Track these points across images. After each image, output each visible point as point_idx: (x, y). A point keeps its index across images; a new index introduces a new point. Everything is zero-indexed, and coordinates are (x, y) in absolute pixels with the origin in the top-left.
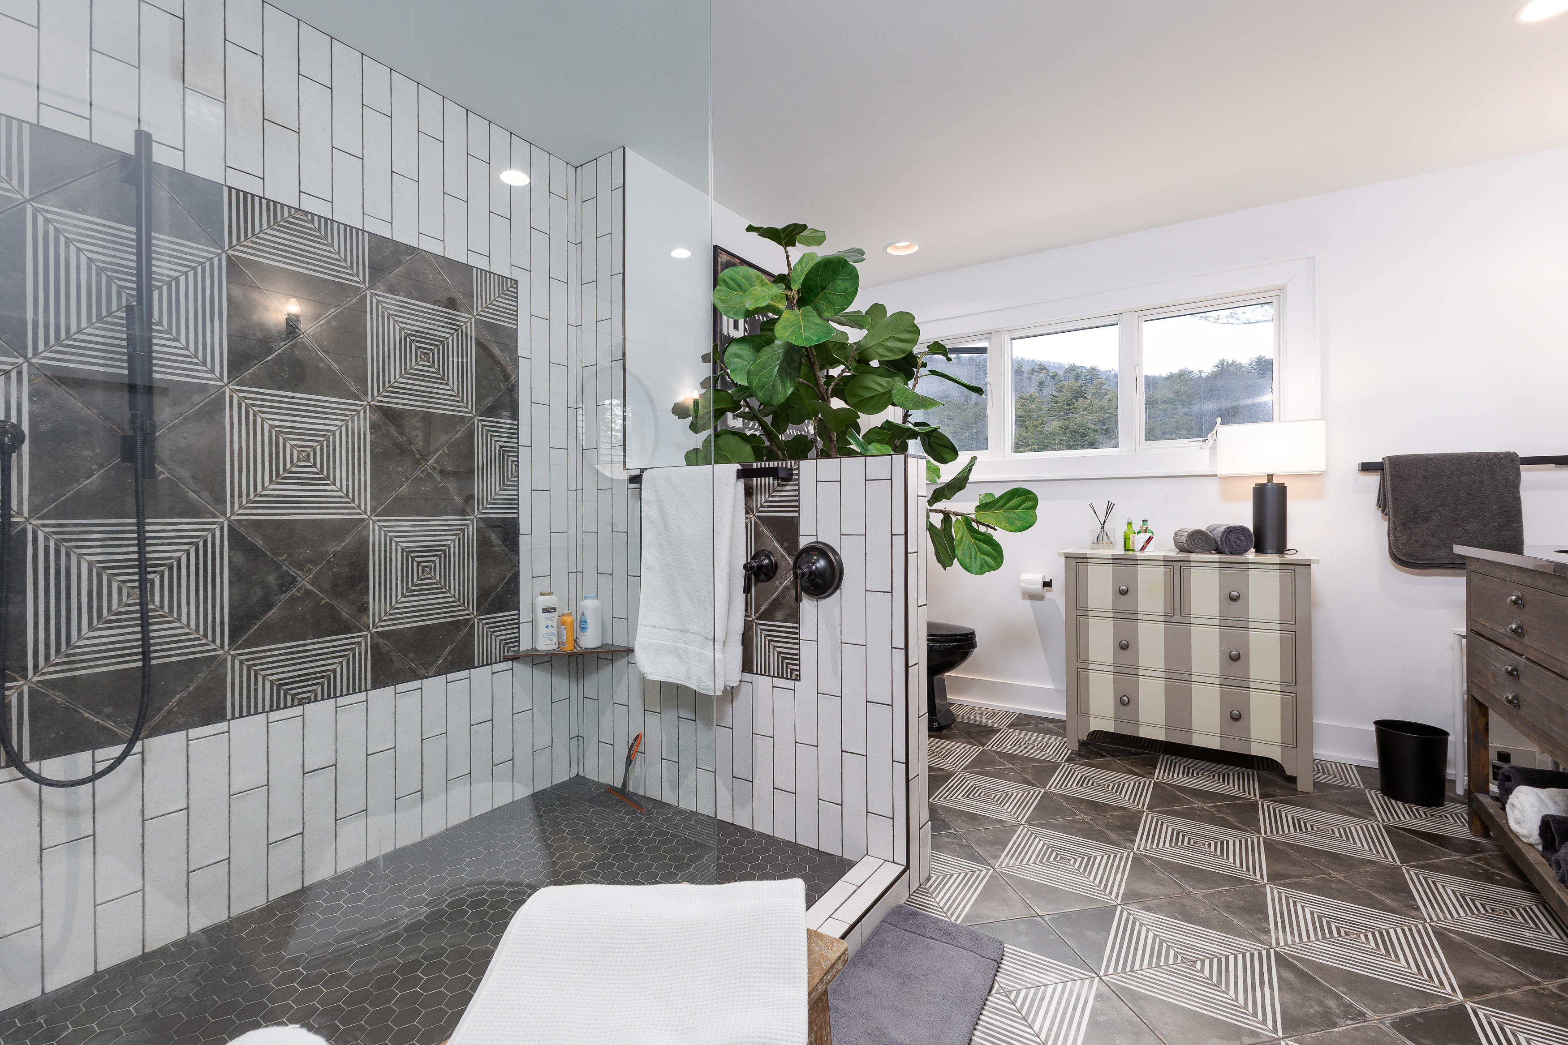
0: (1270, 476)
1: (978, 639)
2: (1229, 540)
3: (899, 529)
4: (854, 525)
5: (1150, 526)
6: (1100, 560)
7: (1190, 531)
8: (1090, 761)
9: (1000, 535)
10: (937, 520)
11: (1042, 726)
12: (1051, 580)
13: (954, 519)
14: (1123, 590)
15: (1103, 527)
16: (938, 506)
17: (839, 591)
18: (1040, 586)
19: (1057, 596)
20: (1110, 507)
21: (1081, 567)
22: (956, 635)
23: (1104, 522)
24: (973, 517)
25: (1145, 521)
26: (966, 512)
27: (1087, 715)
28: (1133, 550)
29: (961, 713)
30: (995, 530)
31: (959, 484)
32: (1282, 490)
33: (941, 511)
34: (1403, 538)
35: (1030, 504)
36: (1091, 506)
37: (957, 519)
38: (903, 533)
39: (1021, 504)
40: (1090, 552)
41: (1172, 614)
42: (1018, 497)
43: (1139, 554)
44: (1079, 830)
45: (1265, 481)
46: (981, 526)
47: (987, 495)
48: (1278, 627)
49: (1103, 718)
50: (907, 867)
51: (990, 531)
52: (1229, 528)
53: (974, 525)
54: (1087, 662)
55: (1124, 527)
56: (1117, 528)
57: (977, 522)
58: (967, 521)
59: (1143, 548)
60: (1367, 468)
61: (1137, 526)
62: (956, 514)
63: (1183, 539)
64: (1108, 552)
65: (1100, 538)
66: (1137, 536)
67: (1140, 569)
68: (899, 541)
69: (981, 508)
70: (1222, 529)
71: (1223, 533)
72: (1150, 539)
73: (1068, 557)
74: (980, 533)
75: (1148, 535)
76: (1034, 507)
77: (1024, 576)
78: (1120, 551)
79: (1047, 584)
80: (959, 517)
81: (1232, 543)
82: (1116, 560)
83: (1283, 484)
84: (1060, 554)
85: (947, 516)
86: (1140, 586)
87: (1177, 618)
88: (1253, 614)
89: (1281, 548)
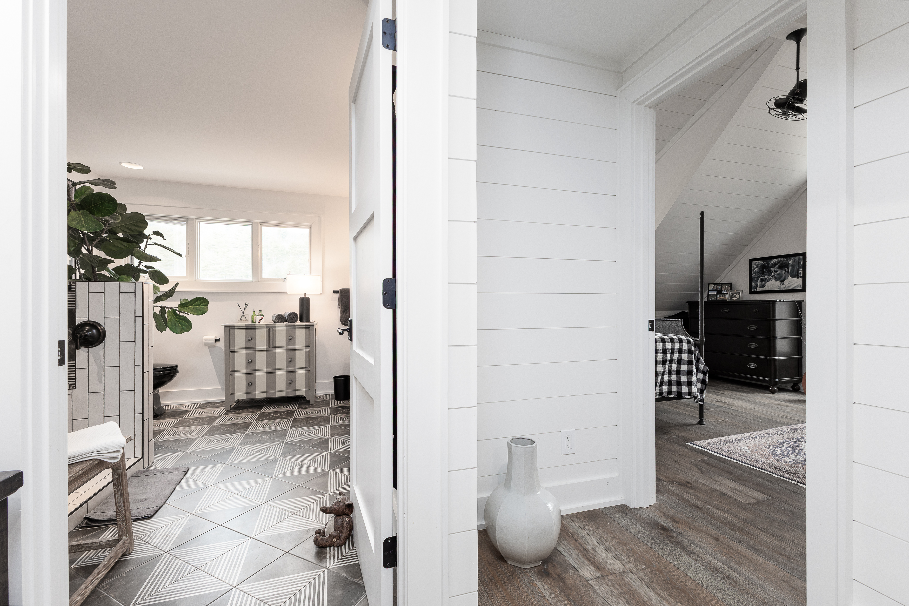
0: (305, 294)
1: (179, 369)
2: (290, 318)
3: (139, 313)
4: (114, 312)
5: (262, 313)
6: (240, 327)
7: (277, 315)
8: (235, 412)
9: (190, 317)
10: (157, 310)
11: (214, 405)
12: (219, 338)
13: (167, 310)
14: (249, 339)
15: (243, 314)
16: (158, 304)
17: (103, 343)
18: (214, 341)
19: (221, 344)
20: (246, 305)
21: (232, 331)
22: (167, 368)
23: (244, 311)
24: (177, 309)
25: (260, 311)
26: (173, 307)
27: (234, 394)
28: (255, 323)
29: (169, 408)
30: (188, 314)
31: (169, 294)
32: (308, 300)
33: (159, 306)
34: (343, 316)
35: (205, 303)
36: (238, 304)
37: (169, 310)
38: (142, 315)
39: (201, 304)
40: (236, 324)
41: (269, 347)
42: (199, 301)
43: (257, 324)
44: (225, 433)
45: (303, 296)
46: (181, 313)
47: (184, 299)
48: (304, 348)
49: (241, 393)
50: (142, 457)
51: (185, 315)
52: (290, 313)
53: (178, 312)
54: (234, 371)
55: (252, 314)
56: (249, 313)
57: (179, 311)
58: (174, 311)
59: (259, 322)
60: (335, 292)
61: (257, 313)
62: (168, 308)
63: (274, 318)
64: (244, 324)
65: (242, 319)
66: (257, 317)
67: (257, 330)
68: (139, 320)
69: (181, 305)
70: (288, 314)
71: (288, 315)
72: (262, 318)
73: (226, 327)
74: (181, 316)
75: (262, 316)
76: (207, 305)
77: (205, 337)
78: (250, 323)
79: (217, 340)
80: (170, 309)
81: (291, 319)
82: (247, 327)
83: (309, 297)
84: (222, 326)
85: (163, 308)
86: (257, 337)
87: (271, 349)
88: (297, 344)
89: (308, 320)
